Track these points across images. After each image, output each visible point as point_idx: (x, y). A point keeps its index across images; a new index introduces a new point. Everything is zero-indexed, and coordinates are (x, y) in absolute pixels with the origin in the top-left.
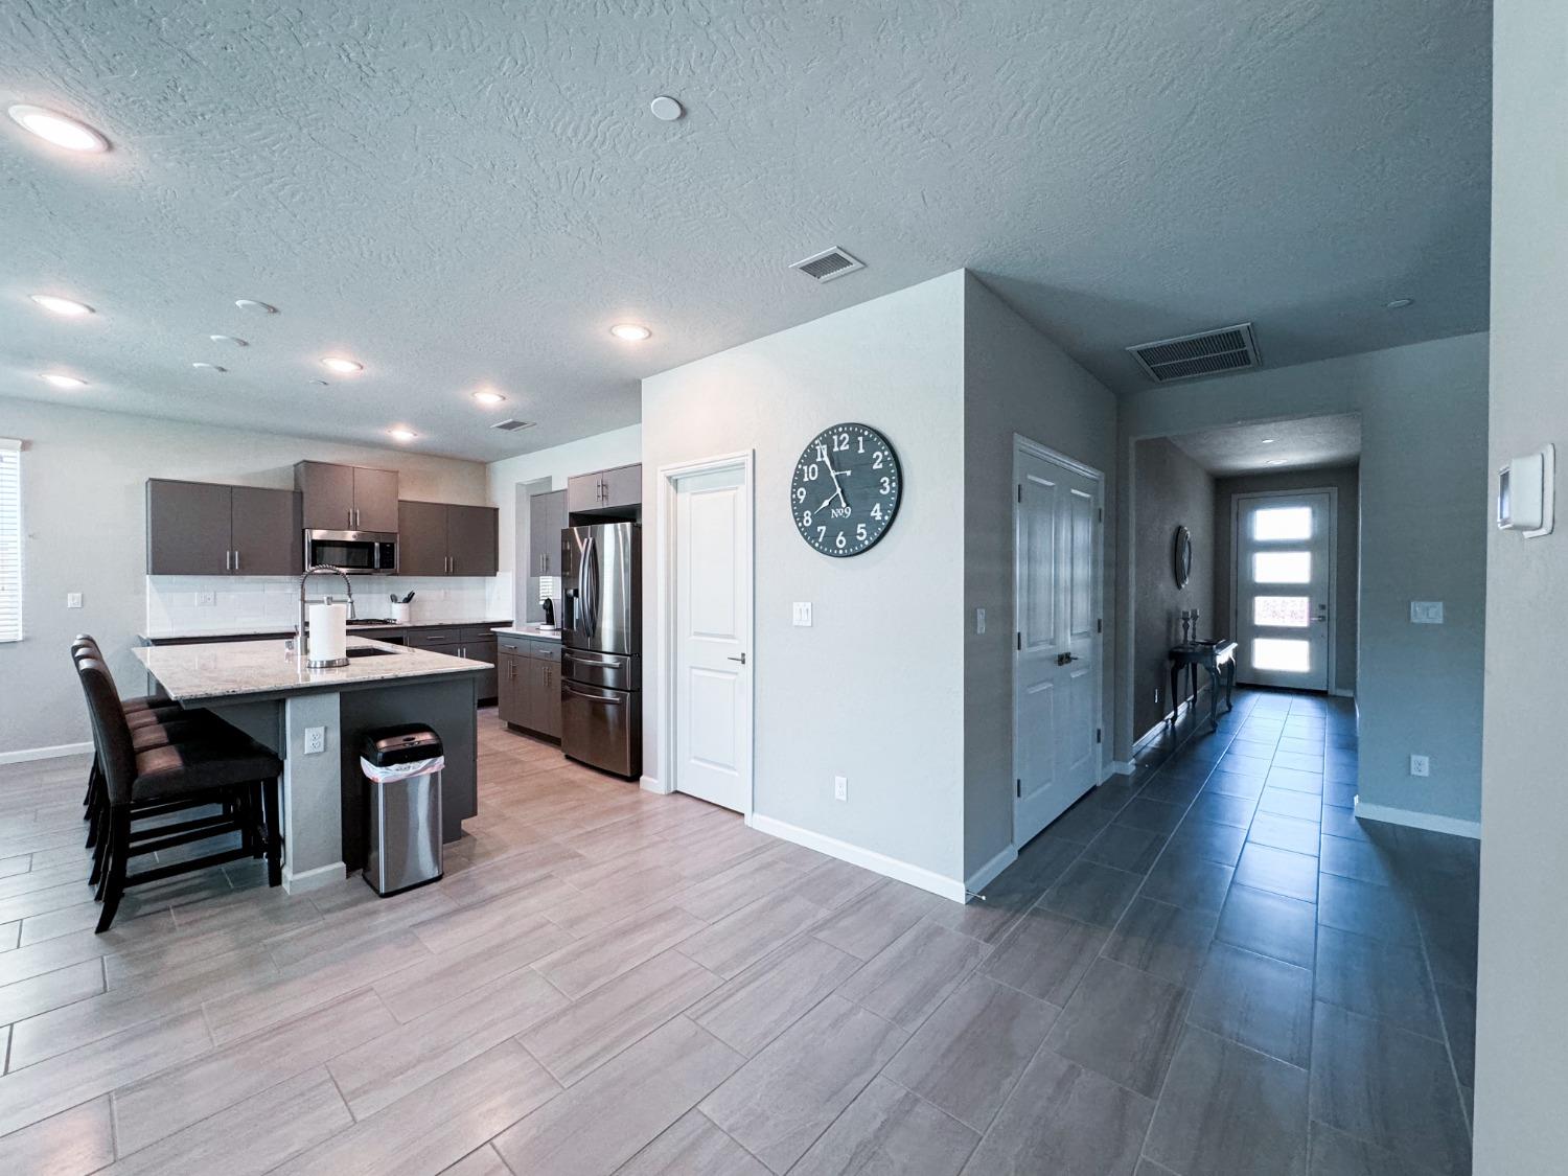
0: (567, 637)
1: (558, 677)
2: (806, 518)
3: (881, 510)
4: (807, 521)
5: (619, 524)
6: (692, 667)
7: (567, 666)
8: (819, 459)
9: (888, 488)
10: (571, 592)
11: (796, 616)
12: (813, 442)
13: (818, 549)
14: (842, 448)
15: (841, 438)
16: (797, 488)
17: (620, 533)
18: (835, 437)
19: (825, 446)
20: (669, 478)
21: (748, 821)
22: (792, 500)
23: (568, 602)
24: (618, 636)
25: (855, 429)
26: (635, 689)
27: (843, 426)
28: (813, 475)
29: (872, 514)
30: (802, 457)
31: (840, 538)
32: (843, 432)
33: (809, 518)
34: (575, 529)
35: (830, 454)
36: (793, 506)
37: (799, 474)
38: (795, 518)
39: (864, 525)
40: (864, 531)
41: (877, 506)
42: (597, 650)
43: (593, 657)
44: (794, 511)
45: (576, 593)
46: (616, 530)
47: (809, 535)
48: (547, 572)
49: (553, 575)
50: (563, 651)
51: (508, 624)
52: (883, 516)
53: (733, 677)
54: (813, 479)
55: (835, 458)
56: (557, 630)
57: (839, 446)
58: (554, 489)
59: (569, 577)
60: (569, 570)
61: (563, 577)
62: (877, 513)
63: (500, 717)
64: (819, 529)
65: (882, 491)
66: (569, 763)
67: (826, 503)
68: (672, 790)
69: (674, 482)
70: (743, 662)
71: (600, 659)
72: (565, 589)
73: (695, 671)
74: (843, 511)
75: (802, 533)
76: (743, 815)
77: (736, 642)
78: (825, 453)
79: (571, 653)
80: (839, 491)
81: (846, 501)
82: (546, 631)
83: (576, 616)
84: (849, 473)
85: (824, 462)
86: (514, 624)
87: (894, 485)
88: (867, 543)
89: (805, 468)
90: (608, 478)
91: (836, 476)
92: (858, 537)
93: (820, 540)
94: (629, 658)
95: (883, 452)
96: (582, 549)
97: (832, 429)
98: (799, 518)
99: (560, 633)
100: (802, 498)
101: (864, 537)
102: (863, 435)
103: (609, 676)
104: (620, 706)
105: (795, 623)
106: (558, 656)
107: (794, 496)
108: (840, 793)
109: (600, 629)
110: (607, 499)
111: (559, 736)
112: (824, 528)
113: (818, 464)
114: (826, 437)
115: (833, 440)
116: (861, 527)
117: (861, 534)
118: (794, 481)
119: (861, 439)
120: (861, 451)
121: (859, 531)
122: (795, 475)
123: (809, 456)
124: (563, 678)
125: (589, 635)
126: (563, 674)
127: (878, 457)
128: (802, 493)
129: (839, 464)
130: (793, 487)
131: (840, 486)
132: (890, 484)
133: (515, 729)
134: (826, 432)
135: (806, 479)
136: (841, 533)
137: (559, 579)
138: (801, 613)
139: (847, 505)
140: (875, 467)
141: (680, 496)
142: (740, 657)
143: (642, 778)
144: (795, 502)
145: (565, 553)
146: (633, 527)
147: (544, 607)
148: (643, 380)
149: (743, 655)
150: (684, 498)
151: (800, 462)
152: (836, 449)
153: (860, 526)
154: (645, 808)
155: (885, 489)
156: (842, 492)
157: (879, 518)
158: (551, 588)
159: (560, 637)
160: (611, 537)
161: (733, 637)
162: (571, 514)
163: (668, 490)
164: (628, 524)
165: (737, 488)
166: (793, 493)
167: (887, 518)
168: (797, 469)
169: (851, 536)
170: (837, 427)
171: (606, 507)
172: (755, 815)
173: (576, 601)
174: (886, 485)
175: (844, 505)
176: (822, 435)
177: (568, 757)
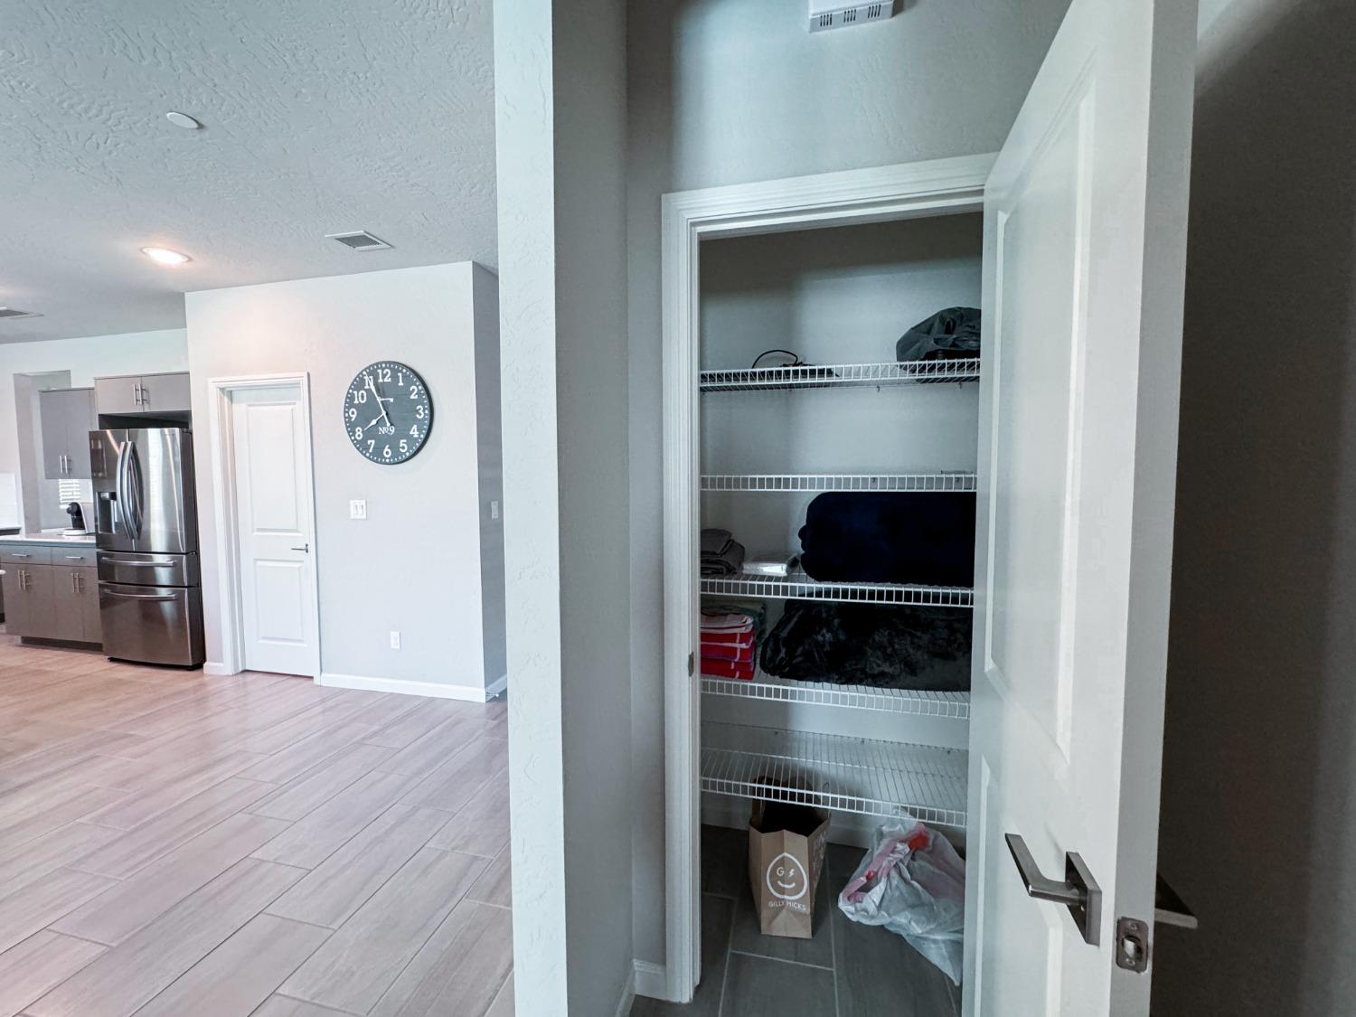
0: (102, 541)
1: (93, 581)
2: (358, 433)
3: (418, 430)
4: (359, 436)
5: (166, 430)
6: (256, 560)
7: (105, 570)
8: (367, 387)
9: (423, 414)
10: (107, 495)
11: (352, 510)
12: (361, 373)
13: (369, 458)
14: (386, 380)
15: (385, 372)
16: (349, 408)
17: (168, 438)
18: (380, 371)
19: (371, 377)
20: (222, 390)
21: (316, 681)
22: (345, 418)
23: (104, 507)
24: (172, 537)
25: (396, 367)
26: (193, 583)
27: (386, 363)
28: (363, 399)
29: (411, 433)
30: (353, 384)
31: (386, 449)
32: (386, 367)
33: (360, 433)
34: (108, 432)
35: (376, 384)
36: (346, 422)
37: (350, 398)
38: (349, 432)
39: (405, 441)
40: (405, 445)
41: (415, 427)
42: (146, 551)
43: (139, 558)
44: (347, 427)
45: (113, 496)
46: (163, 435)
47: (361, 446)
48: (70, 473)
49: (83, 477)
50: (99, 556)
51: (15, 531)
52: (419, 435)
53: (297, 565)
54: (362, 402)
55: (381, 388)
56: (88, 534)
57: (383, 378)
58: (73, 386)
59: (103, 478)
60: (103, 471)
61: (95, 479)
62: (414, 432)
63: (9, 633)
64: (369, 442)
65: (418, 416)
66: (114, 665)
67: (374, 422)
68: (241, 670)
69: (229, 393)
70: (307, 551)
71: (150, 559)
72: (98, 491)
73: (259, 563)
74: (387, 429)
75: (355, 445)
76: (312, 678)
77: (300, 535)
78: (372, 384)
79: (111, 556)
80: (384, 413)
81: (389, 422)
82: (74, 536)
83: (115, 518)
84: (392, 400)
85: (370, 390)
86: (23, 531)
87: (427, 412)
88: (408, 454)
89: (355, 392)
90: (148, 384)
91: (382, 402)
92: (401, 450)
93: (371, 451)
94: (184, 557)
95: (417, 387)
96: (119, 452)
97: (377, 364)
98: (351, 432)
99: (94, 537)
100: (354, 417)
101: (406, 449)
102: (401, 371)
103: (163, 576)
104: (178, 601)
105: (352, 517)
106: (93, 561)
107: (347, 415)
108: (395, 644)
109: (148, 532)
110: (149, 403)
111: (100, 642)
112: (373, 442)
113: (366, 390)
114: (372, 370)
115: (378, 373)
116: (402, 443)
117: (403, 448)
118: (346, 402)
119: (400, 374)
120: (401, 384)
121: (401, 445)
122: (347, 397)
123: (358, 384)
124: (101, 582)
125: (133, 537)
126: (99, 579)
127: (414, 390)
128: (353, 413)
129: (384, 392)
130: (345, 407)
131: (385, 410)
132: (424, 411)
133: (30, 642)
134: (372, 366)
135: (356, 402)
136: (387, 446)
137: (90, 482)
138: (357, 509)
139: (392, 425)
140: (412, 397)
141: (234, 405)
142: (304, 547)
143: (205, 665)
144: (348, 420)
145: (95, 453)
146: (182, 433)
147: (69, 511)
148: (187, 295)
149: (307, 545)
150: (239, 409)
151: (350, 388)
152: (380, 380)
153: (402, 441)
154: (210, 688)
155: (420, 415)
156: (387, 414)
157: (416, 436)
158: (79, 490)
159: (94, 541)
160: (156, 443)
161: (297, 531)
162: (100, 415)
163: (221, 400)
164: (177, 430)
165: (295, 404)
166: (345, 412)
167: (422, 436)
168: (348, 393)
169: (395, 449)
170: (381, 363)
171: (147, 410)
172: (323, 674)
173: (114, 504)
174: (421, 411)
175: (388, 424)
176: (369, 368)
177: (112, 660)
